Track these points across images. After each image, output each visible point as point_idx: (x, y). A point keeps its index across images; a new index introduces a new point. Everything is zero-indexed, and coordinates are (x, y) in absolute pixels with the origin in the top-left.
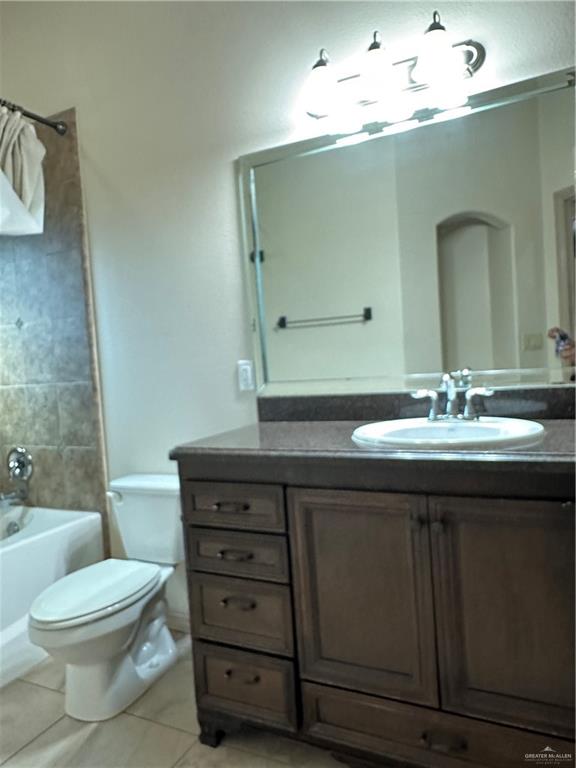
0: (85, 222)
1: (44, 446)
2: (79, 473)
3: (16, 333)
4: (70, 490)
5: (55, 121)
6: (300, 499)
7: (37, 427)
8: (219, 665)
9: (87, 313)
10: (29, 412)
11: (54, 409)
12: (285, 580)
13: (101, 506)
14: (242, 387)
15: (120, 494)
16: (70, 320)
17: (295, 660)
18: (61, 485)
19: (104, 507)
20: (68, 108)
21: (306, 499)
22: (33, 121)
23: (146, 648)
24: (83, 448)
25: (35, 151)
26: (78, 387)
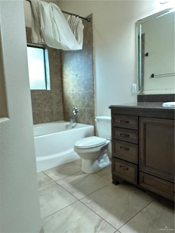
0: (93, 46)
1: (81, 108)
2: (89, 115)
3: (76, 78)
4: (87, 119)
5: (87, 18)
6: (143, 120)
7: (80, 103)
8: (118, 164)
9: (93, 72)
10: (78, 99)
11: (84, 98)
12: (137, 143)
13: (94, 123)
14: (133, 92)
15: (98, 120)
16: (89, 74)
17: (138, 165)
18: (85, 118)
19: (95, 124)
20: (91, 14)
21: (145, 120)
22: (82, 19)
23: (102, 160)
24: (90, 108)
25: (81, 27)
26: (90, 92)
